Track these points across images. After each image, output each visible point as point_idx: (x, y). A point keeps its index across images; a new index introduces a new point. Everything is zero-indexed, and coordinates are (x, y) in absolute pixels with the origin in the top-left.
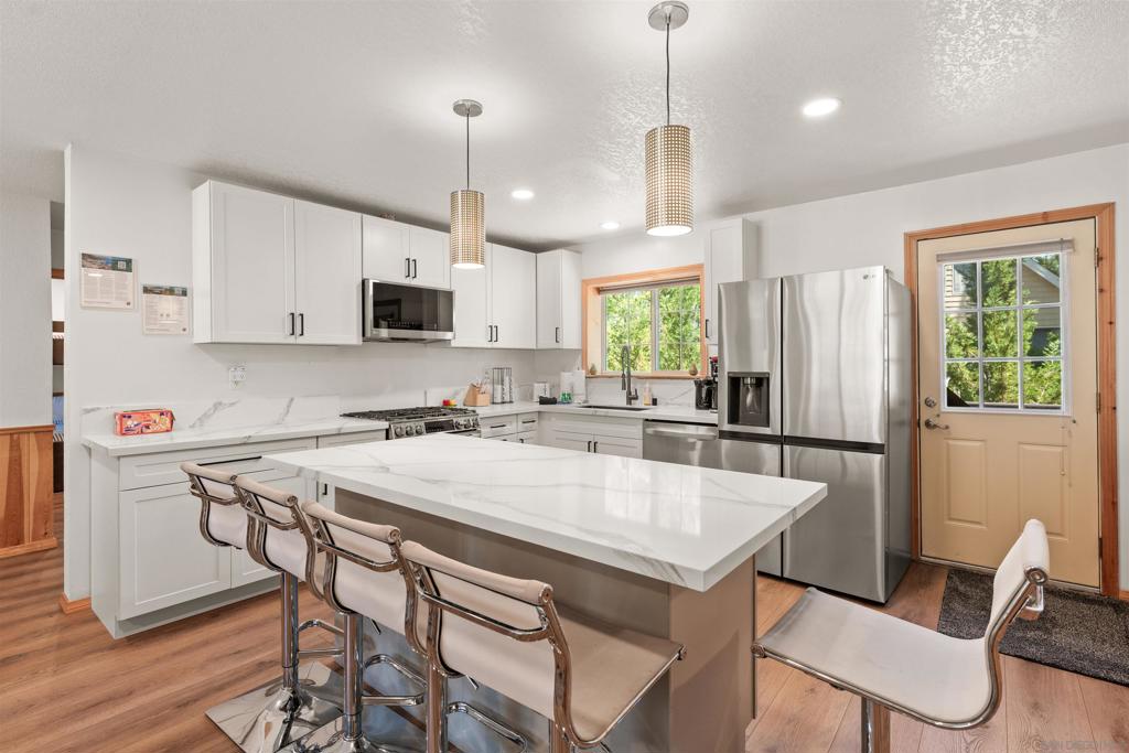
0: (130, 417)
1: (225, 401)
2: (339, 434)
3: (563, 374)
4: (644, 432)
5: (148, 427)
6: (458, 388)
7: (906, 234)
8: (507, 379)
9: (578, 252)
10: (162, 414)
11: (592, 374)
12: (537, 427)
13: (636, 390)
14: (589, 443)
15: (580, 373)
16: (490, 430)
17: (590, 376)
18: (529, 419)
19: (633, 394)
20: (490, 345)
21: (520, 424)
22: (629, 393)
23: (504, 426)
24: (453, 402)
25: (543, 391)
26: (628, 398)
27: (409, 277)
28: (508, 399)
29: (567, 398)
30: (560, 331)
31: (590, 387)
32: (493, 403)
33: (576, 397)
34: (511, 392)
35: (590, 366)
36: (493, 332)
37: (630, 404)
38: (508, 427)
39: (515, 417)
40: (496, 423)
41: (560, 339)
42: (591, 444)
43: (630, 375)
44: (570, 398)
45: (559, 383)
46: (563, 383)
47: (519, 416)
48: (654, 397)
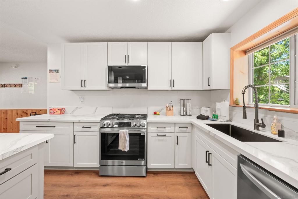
0: (51, 110)
1: (79, 107)
2: (79, 122)
3: (217, 103)
5: (55, 113)
6: (162, 107)
8: (188, 104)
9: (230, 32)
10: (58, 109)
12: (190, 131)
13: (262, 120)
14: (207, 151)
15: (227, 103)
16: (157, 129)
17: (235, 105)
18: (184, 127)
19: (260, 122)
20: (170, 89)
21: (177, 128)
22: (257, 120)
23: (165, 128)
24: (158, 113)
25: (204, 112)
26: (255, 125)
27: (127, 63)
28: (188, 114)
29: (216, 117)
30: (210, 80)
31: (234, 113)
32: (180, 115)
33: (221, 117)
34: (190, 111)
35: (235, 99)
36: (172, 83)
37: (258, 130)
38: (167, 129)
39: (174, 124)
40: (161, 126)
41: (210, 84)
42: (208, 153)
43: (256, 107)
44: (217, 118)
45: (215, 108)
46: (216, 108)
47: (176, 124)
48: (280, 129)
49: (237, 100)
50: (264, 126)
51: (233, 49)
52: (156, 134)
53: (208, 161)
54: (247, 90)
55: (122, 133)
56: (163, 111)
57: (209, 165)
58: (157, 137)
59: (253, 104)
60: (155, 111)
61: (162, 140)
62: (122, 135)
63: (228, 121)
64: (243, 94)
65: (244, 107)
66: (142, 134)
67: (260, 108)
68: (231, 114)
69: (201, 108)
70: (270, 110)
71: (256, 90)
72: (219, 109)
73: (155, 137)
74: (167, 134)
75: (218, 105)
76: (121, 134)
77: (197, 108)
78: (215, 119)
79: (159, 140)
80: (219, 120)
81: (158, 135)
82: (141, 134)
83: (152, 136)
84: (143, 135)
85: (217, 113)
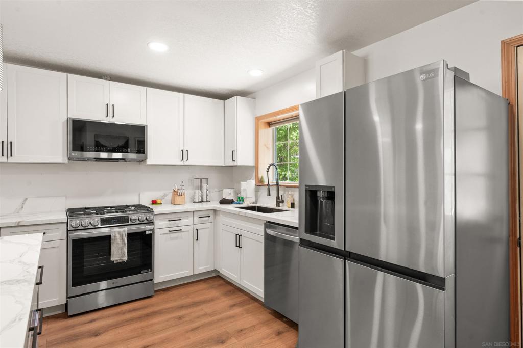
2: (16, 227)
3: (242, 182)
4: (265, 231)
6: (166, 192)
7: (503, 42)
8: (204, 186)
9: (254, 98)
11: (260, 183)
12: (213, 221)
13: (282, 196)
14: (236, 235)
15: (252, 183)
16: (168, 222)
17: (260, 184)
18: (204, 215)
19: (281, 199)
20: (182, 163)
21: (196, 218)
22: (278, 198)
23: (180, 220)
24: (159, 201)
25: (227, 194)
26: (277, 202)
27: (109, 117)
28: (205, 199)
29: (241, 200)
30: (235, 153)
31: (260, 193)
32: (194, 202)
33: (247, 199)
34: (207, 195)
35: (260, 178)
36: (184, 154)
37: (279, 206)
38: (184, 221)
39: (192, 213)
40: (174, 217)
41: (235, 159)
42: (238, 236)
43: (278, 184)
44: (243, 200)
45: (240, 189)
46: (242, 189)
47: (195, 213)
48: (293, 202)
49: (262, 178)
50: (283, 202)
51: (258, 119)
52: (167, 230)
53: (238, 245)
54: (271, 168)
55: (117, 234)
56: (166, 198)
57: (240, 247)
58: (168, 235)
59: (275, 182)
60: (153, 199)
61: (177, 238)
62: (118, 236)
63: (254, 203)
64: (268, 172)
65: (268, 185)
66: (147, 233)
67: (281, 186)
68: (256, 196)
69: (222, 190)
70: (287, 187)
71: (278, 167)
72: (245, 190)
73: (166, 235)
74: (183, 229)
75: (244, 185)
76: (115, 235)
77: (216, 191)
78: (241, 202)
79: (172, 239)
80: (245, 203)
81: (170, 231)
82: (145, 232)
83: (161, 234)
84: (149, 233)
85: (242, 194)
